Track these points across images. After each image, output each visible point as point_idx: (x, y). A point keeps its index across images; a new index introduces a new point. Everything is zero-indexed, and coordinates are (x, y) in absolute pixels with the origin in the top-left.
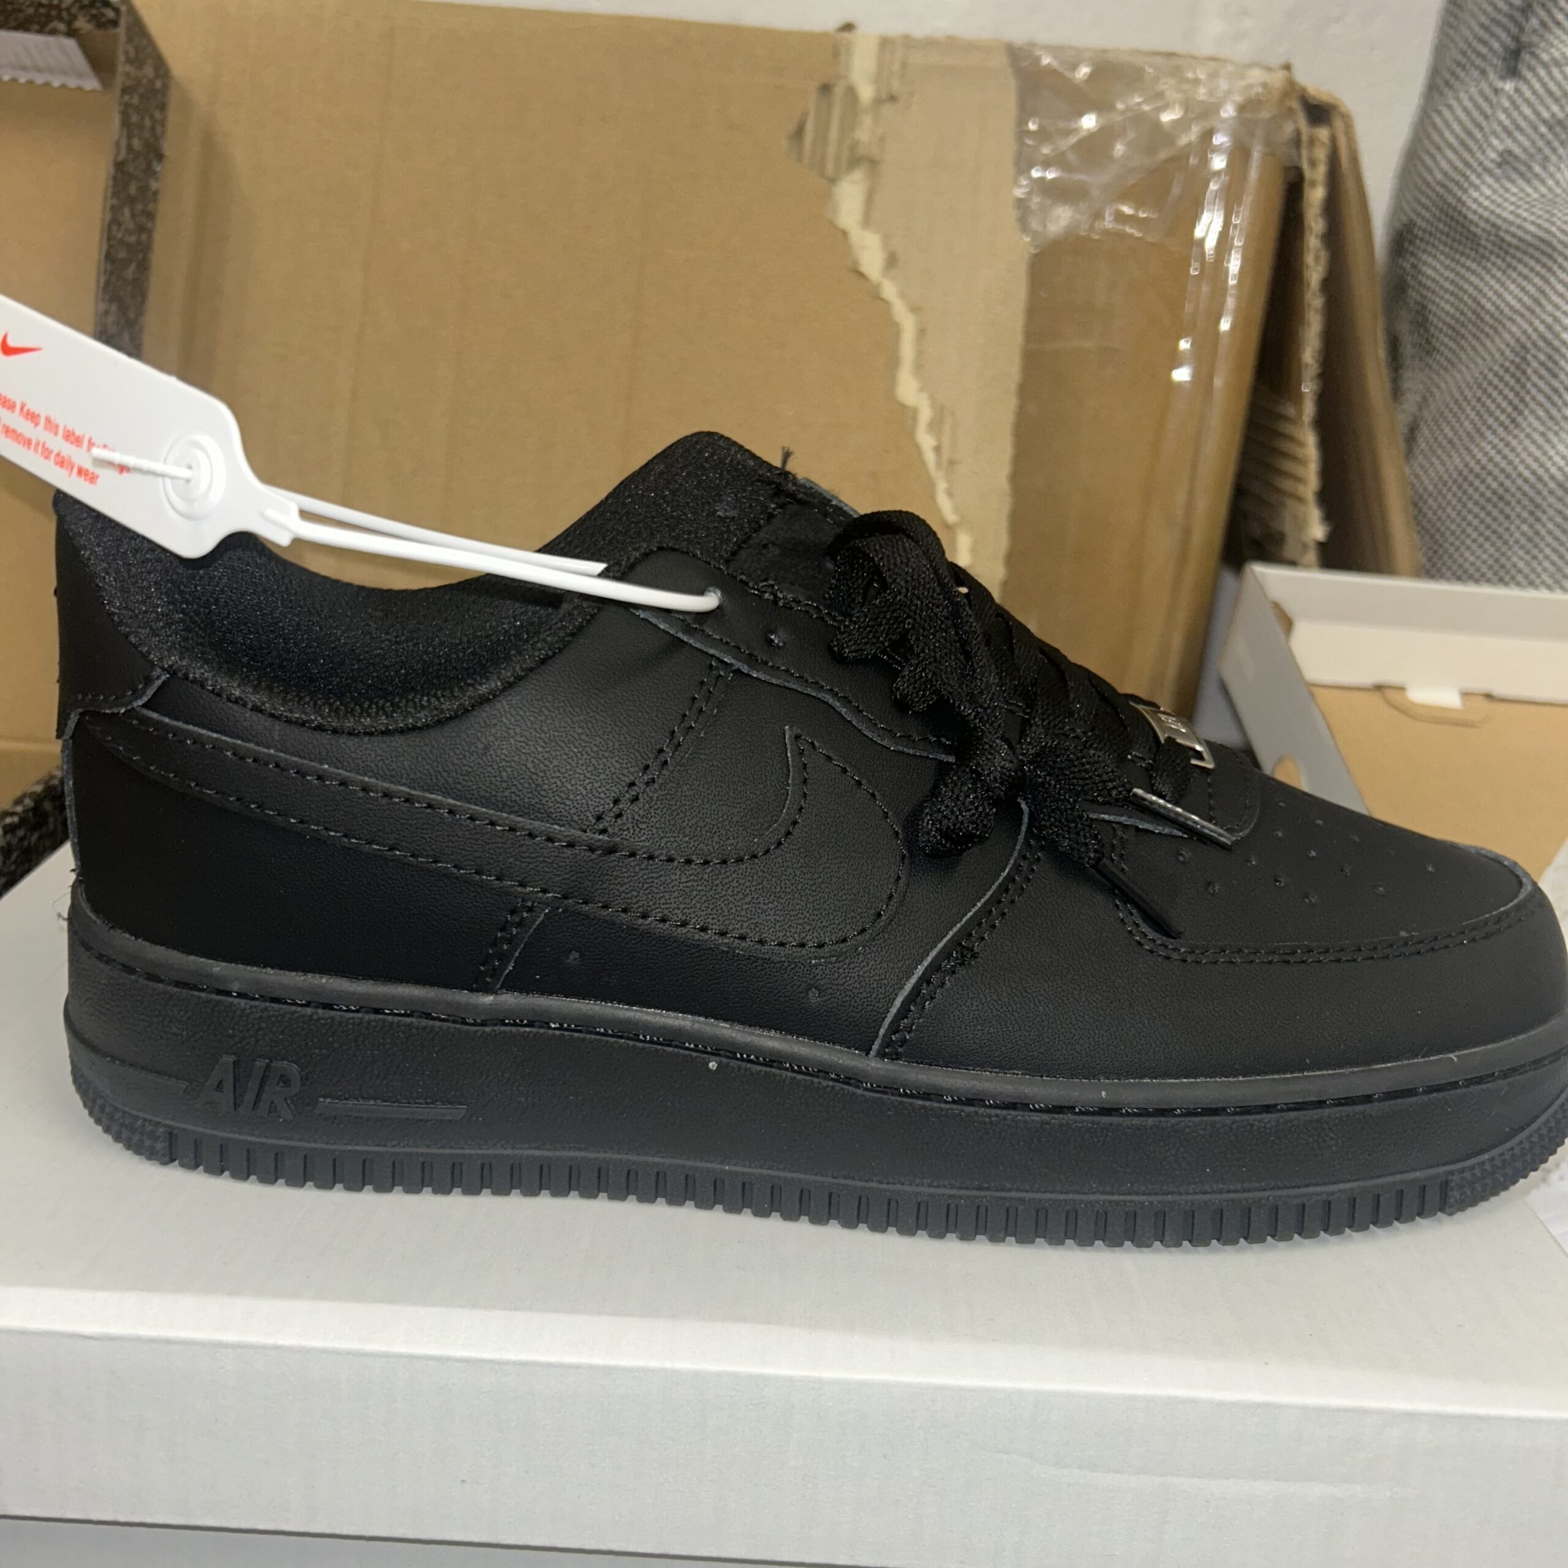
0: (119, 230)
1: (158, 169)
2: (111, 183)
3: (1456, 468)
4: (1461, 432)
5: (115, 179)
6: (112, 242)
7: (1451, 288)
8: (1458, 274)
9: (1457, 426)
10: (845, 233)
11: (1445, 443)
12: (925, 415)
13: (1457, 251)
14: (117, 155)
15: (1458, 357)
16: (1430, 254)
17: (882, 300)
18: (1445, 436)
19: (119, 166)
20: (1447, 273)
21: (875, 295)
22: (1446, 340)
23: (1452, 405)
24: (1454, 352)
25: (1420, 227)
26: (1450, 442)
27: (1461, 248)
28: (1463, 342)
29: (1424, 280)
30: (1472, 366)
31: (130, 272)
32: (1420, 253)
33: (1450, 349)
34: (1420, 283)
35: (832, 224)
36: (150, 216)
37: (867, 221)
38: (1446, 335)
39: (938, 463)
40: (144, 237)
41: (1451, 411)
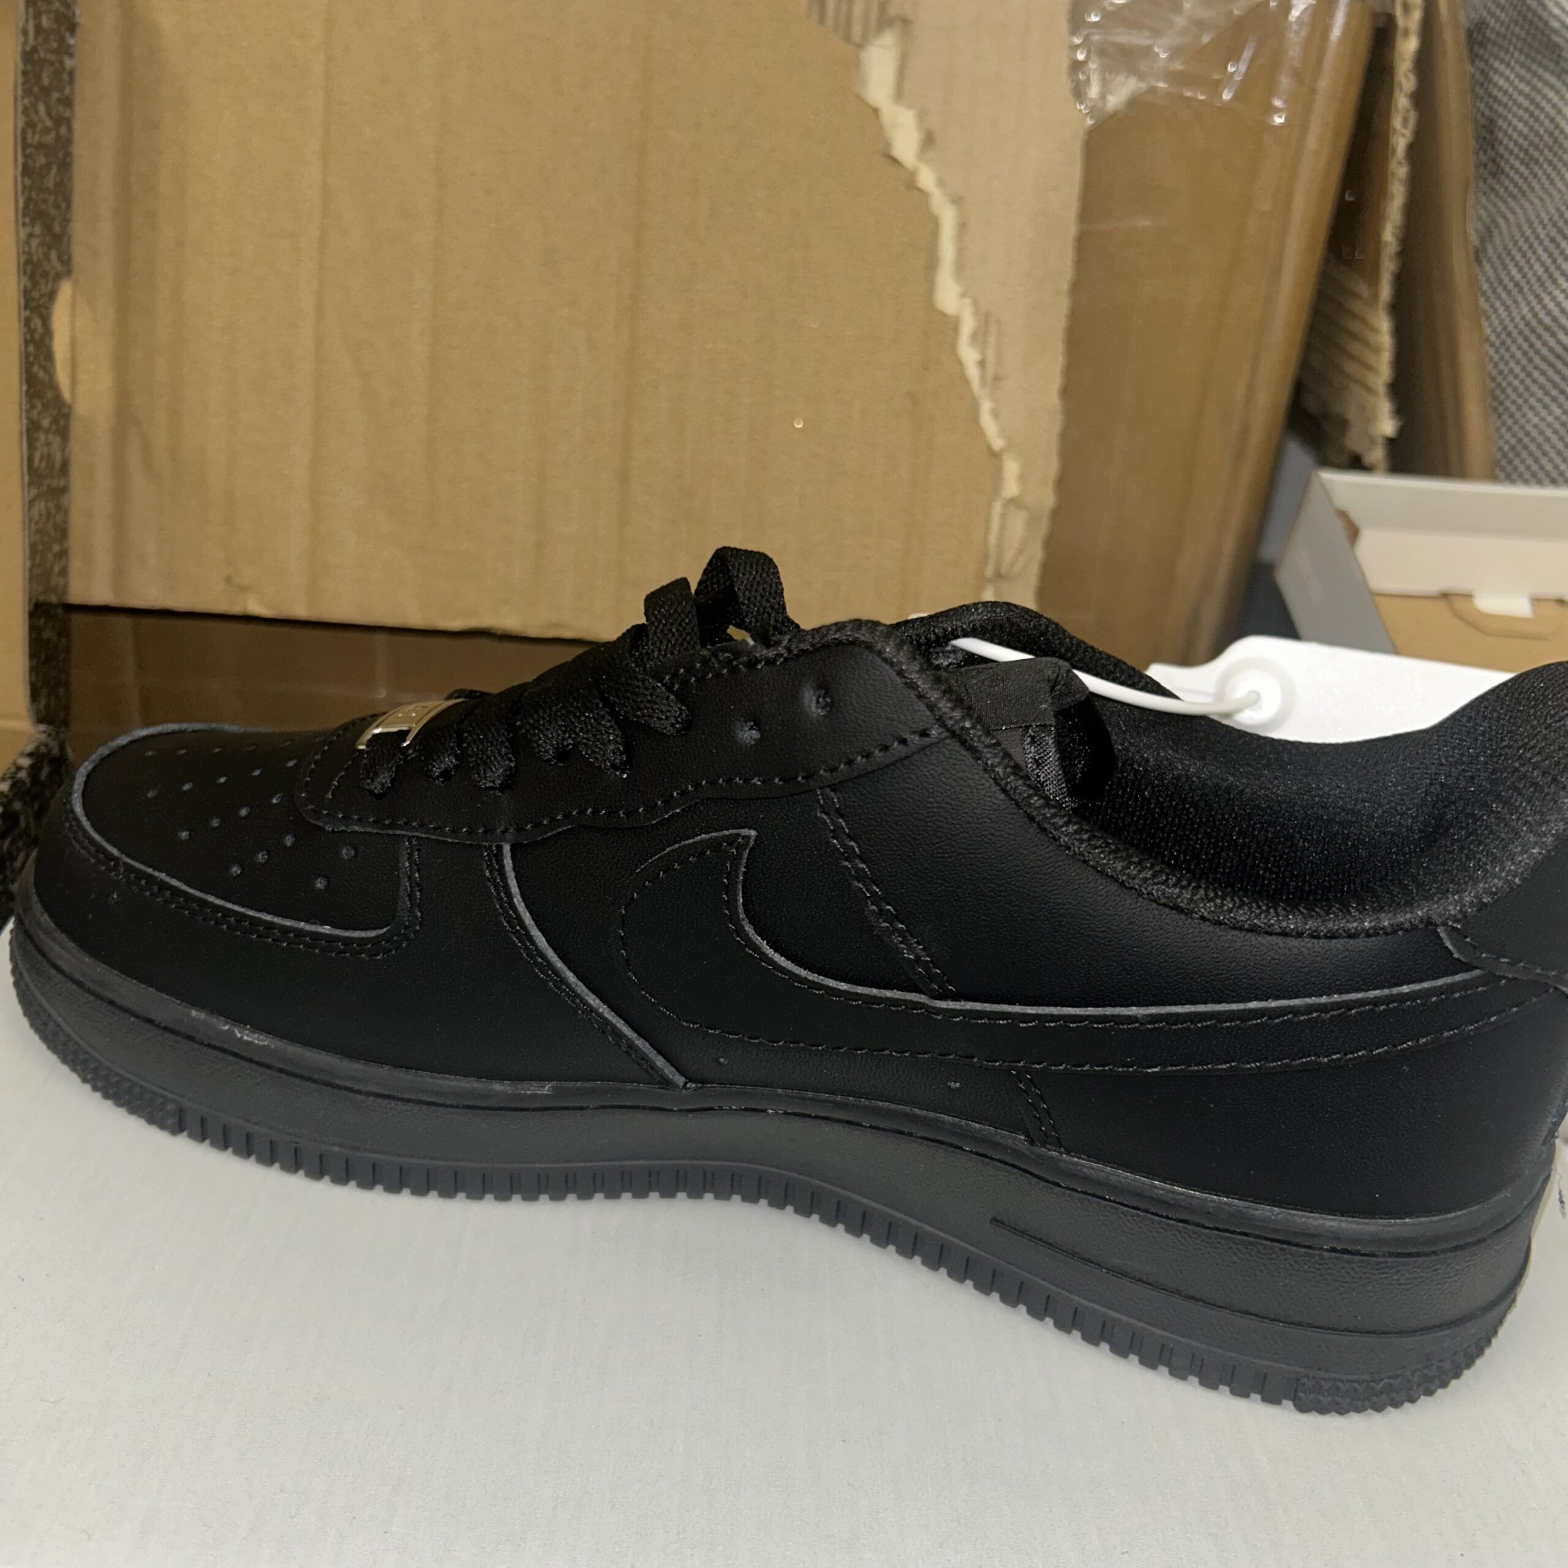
0: (34, 133)
1: (72, 42)
2: (20, 80)
3: (1523, 318)
4: (1530, 275)
5: (25, 73)
6: (28, 151)
7: (1526, 103)
8: (1534, 88)
9: (1526, 269)
10: (876, 111)
11: (1511, 285)
12: (968, 325)
13: (1534, 60)
14: (25, 43)
15: (1529, 185)
16: (1502, 61)
17: (919, 190)
18: (1512, 279)
19: (28, 56)
20: (1522, 86)
21: (911, 182)
22: (1517, 164)
23: (1521, 243)
24: (1525, 179)
25: (1493, 29)
26: (1517, 285)
27: (1539, 57)
28: (1536, 169)
29: (1495, 92)
30: (1546, 198)
31: (50, 181)
32: (1491, 60)
33: (1522, 175)
34: (1490, 95)
35: (862, 101)
36: (68, 102)
37: (899, 95)
38: (1517, 157)
39: (983, 379)
40: (63, 130)
41: (1520, 250)
